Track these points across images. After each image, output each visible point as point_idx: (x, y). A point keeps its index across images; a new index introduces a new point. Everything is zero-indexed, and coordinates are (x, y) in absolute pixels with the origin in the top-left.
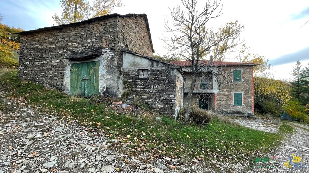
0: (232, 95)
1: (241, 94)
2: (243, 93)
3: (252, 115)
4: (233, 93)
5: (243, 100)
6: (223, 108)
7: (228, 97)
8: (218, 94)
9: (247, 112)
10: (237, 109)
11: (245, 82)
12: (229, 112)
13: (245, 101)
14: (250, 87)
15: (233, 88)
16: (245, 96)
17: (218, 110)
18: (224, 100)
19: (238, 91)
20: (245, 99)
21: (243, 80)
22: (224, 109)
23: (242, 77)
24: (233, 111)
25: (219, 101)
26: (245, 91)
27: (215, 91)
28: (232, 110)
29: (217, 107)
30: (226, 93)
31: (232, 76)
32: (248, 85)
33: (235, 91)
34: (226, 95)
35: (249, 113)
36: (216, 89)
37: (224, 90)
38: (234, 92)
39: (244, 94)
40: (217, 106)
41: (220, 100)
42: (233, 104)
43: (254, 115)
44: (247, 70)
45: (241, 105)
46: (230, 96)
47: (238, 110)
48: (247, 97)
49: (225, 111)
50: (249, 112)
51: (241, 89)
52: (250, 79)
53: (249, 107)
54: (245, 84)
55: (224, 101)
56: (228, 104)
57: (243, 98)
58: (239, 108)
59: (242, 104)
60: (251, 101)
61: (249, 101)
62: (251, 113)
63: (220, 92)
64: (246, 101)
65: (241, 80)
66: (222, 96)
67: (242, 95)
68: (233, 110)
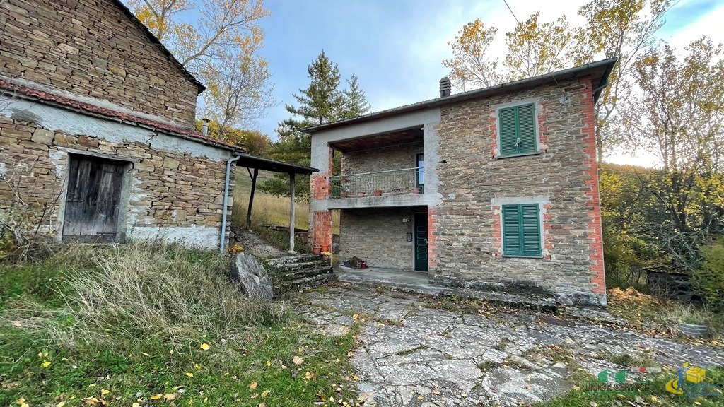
0: (496, 212)
1: (535, 207)
2: (543, 201)
3: (595, 307)
4: (498, 202)
5: (544, 232)
6: (460, 265)
7: (478, 223)
8: (445, 210)
9: (564, 288)
10: (520, 270)
11: (552, 155)
12: (482, 283)
13: (556, 237)
14: (579, 172)
15: (499, 184)
16: (556, 215)
17: (439, 272)
18: (462, 234)
19: (522, 195)
20: (554, 228)
21: (541, 146)
22: (464, 268)
23: (537, 131)
24: (502, 281)
25: (442, 238)
26: (557, 192)
27: (431, 199)
28: (495, 274)
29: (438, 260)
30: (473, 205)
31: (495, 137)
32: (570, 164)
33: (510, 194)
34: (469, 214)
35: (577, 296)
36: (432, 192)
37: (463, 192)
38: (502, 199)
39: (548, 208)
40: (438, 256)
41: (448, 232)
42: (501, 250)
43: (603, 308)
44: (562, 100)
45: (535, 254)
46: (488, 217)
47: (520, 278)
48: (564, 220)
49: (468, 276)
50: (577, 291)
51: (537, 186)
52: (577, 138)
53: (575, 264)
54: (553, 160)
55: (462, 238)
56: (478, 249)
57: (546, 225)
58: (528, 269)
59: (539, 251)
60: (585, 236)
61: (574, 238)
62: (588, 297)
63: (449, 204)
64: (563, 237)
65: (534, 147)
66: (455, 219)
67: (543, 211)
68: (501, 274)
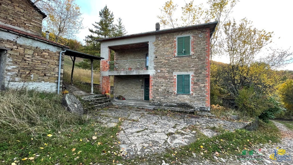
0: (175, 77)
1: (188, 76)
2: (191, 74)
3: (206, 111)
4: (176, 74)
5: (191, 85)
6: (161, 98)
7: (168, 81)
8: (155, 77)
9: (197, 105)
10: (182, 99)
11: (195, 56)
12: (169, 104)
13: (195, 87)
14: (204, 63)
15: (176, 67)
16: (195, 79)
17: (154, 100)
18: (162, 86)
19: (184, 71)
20: (195, 84)
21: (192, 53)
22: (162, 99)
23: (191, 47)
24: (176, 103)
25: (155, 87)
26: (196, 70)
27: (151, 72)
28: (174, 101)
29: (153, 96)
30: (167, 75)
31: (176, 48)
32: (201, 60)
33: (180, 71)
34: (165, 78)
35: (201, 108)
36: (151, 69)
37: (163, 69)
38: (177, 72)
39: (193, 76)
40: (153, 94)
41: (157, 85)
42: (176, 92)
43: (209, 112)
44: (200, 36)
45: (188, 93)
46: (172, 79)
47: (182, 102)
48: (198, 80)
49: (164, 102)
50: (201, 106)
51: (189, 68)
52: (204, 50)
53: (201, 96)
54: (195, 58)
55: (162, 87)
56: (168, 91)
57: (192, 82)
58: (185, 99)
59: (189, 92)
60: (204, 87)
61: (201, 87)
62: (204, 108)
63: (158, 74)
64: (197, 87)
65: (189, 53)
66: (160, 80)
67: (191, 77)
68: (176, 101)
